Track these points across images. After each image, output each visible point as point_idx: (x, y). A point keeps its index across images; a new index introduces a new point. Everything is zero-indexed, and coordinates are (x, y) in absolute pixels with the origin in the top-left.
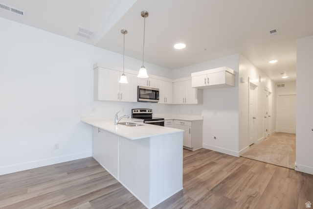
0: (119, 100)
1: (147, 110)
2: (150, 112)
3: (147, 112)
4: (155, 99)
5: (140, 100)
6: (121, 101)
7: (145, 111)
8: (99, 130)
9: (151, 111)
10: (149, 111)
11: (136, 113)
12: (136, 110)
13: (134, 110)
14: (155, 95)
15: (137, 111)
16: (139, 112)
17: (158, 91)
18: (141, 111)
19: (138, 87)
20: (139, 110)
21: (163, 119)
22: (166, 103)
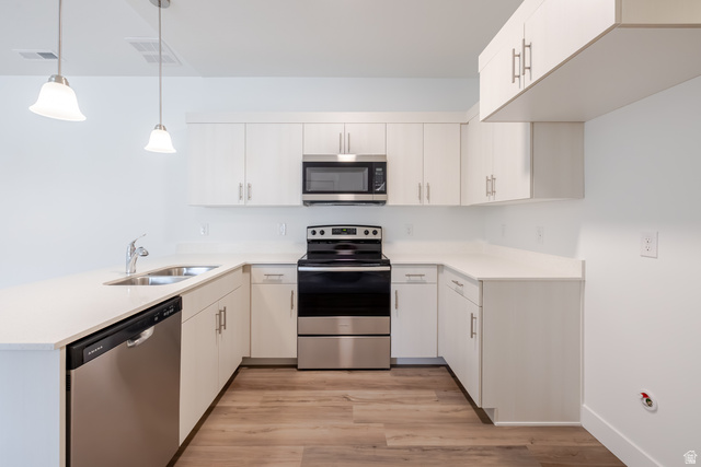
1: (360, 230)
2: (372, 237)
3: (360, 235)
5: (307, 197)
6: (250, 203)
7: (353, 232)
9: (374, 232)
10: (367, 232)
11: (318, 236)
13: (309, 230)
15: (322, 233)
16: (329, 235)
17: (383, 165)
18: (335, 232)
20: (328, 231)
22: (426, 203)
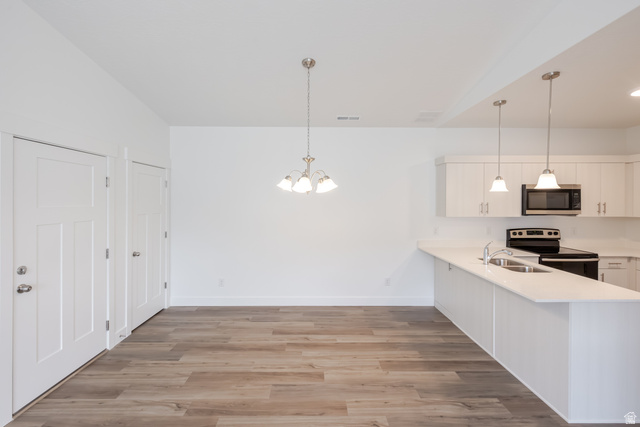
0: (482, 215)
1: (545, 232)
2: (553, 236)
3: (545, 235)
4: (570, 208)
5: (528, 212)
6: (487, 215)
7: (541, 233)
8: (450, 266)
9: (556, 234)
10: (550, 233)
11: (518, 236)
12: (517, 232)
13: (511, 232)
14: (568, 199)
15: (520, 234)
16: (525, 235)
17: (579, 191)
18: (528, 233)
19: (524, 186)
20: (524, 232)
21: (596, 256)
22: (602, 215)
